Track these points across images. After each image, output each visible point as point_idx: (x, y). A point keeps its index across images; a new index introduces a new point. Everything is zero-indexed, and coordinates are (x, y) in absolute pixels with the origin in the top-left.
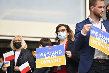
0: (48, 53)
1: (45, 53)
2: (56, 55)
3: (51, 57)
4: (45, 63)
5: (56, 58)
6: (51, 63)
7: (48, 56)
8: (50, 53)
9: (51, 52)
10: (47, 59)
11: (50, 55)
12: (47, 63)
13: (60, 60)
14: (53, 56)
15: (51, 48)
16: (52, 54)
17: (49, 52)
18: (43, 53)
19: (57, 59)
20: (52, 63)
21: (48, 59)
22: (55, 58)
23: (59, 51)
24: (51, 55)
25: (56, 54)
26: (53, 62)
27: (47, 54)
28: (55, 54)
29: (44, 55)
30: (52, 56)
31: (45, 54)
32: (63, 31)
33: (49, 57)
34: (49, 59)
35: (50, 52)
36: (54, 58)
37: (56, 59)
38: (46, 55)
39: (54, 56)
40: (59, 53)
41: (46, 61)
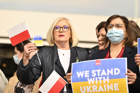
0: (93, 72)
1: (88, 71)
2: (108, 77)
3: (98, 80)
4: (88, 92)
5: (108, 82)
6: (99, 91)
7: (94, 78)
8: (97, 73)
9: (99, 71)
10: (91, 84)
11: (97, 76)
12: (92, 90)
13: (117, 87)
14: (102, 78)
15: (99, 63)
16: (101, 75)
17: (95, 71)
18: (83, 72)
19: (112, 85)
20: (101, 91)
21: (93, 83)
22: (106, 81)
23: (115, 69)
24: (99, 75)
25: (108, 74)
26: (103, 91)
27: (90, 74)
28: (106, 75)
29: (86, 76)
30: (100, 78)
31: (88, 74)
32: (118, 26)
33: (95, 80)
34: (95, 83)
35: (97, 71)
36: (104, 82)
37: (108, 84)
38: (88, 76)
39: (104, 78)
40: (115, 74)
41: (90, 87)
